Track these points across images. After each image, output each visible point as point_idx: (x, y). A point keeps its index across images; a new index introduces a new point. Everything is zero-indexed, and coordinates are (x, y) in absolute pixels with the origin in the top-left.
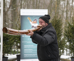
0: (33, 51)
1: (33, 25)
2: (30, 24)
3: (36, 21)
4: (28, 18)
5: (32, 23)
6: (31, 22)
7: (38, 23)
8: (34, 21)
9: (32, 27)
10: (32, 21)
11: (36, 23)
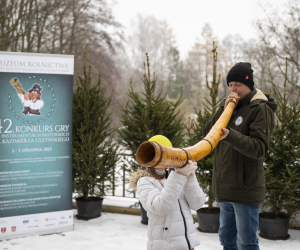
0: (28, 190)
1: (28, 103)
2: (19, 101)
3: (38, 92)
4: (12, 80)
5: (26, 98)
6: (21, 96)
7: (43, 99)
8: (30, 91)
9: (25, 113)
10: (24, 93)
11: (38, 98)
